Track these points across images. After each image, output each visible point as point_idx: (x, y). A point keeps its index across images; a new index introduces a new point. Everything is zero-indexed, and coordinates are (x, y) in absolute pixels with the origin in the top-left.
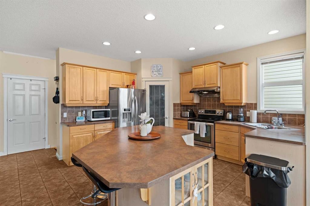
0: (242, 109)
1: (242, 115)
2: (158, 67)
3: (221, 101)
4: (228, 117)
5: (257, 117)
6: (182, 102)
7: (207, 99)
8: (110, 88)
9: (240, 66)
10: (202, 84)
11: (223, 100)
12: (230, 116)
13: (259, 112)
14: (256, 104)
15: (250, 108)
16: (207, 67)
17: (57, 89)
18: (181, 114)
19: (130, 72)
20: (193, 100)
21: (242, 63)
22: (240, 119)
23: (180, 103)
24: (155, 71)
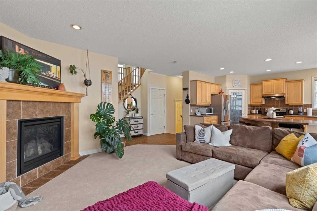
0: (301, 108)
1: (302, 111)
2: (238, 81)
3: (286, 103)
4: (291, 113)
5: (312, 112)
6: (252, 103)
7: (272, 102)
8: (211, 94)
9: (301, 82)
10: (271, 92)
11: (288, 102)
12: (292, 112)
13: (313, 109)
14: (311, 105)
15: (307, 107)
16: (276, 81)
17: (187, 95)
18: (251, 111)
19: (214, 83)
20: (262, 102)
21: (302, 80)
22: (300, 114)
23: (250, 105)
24: (236, 83)
